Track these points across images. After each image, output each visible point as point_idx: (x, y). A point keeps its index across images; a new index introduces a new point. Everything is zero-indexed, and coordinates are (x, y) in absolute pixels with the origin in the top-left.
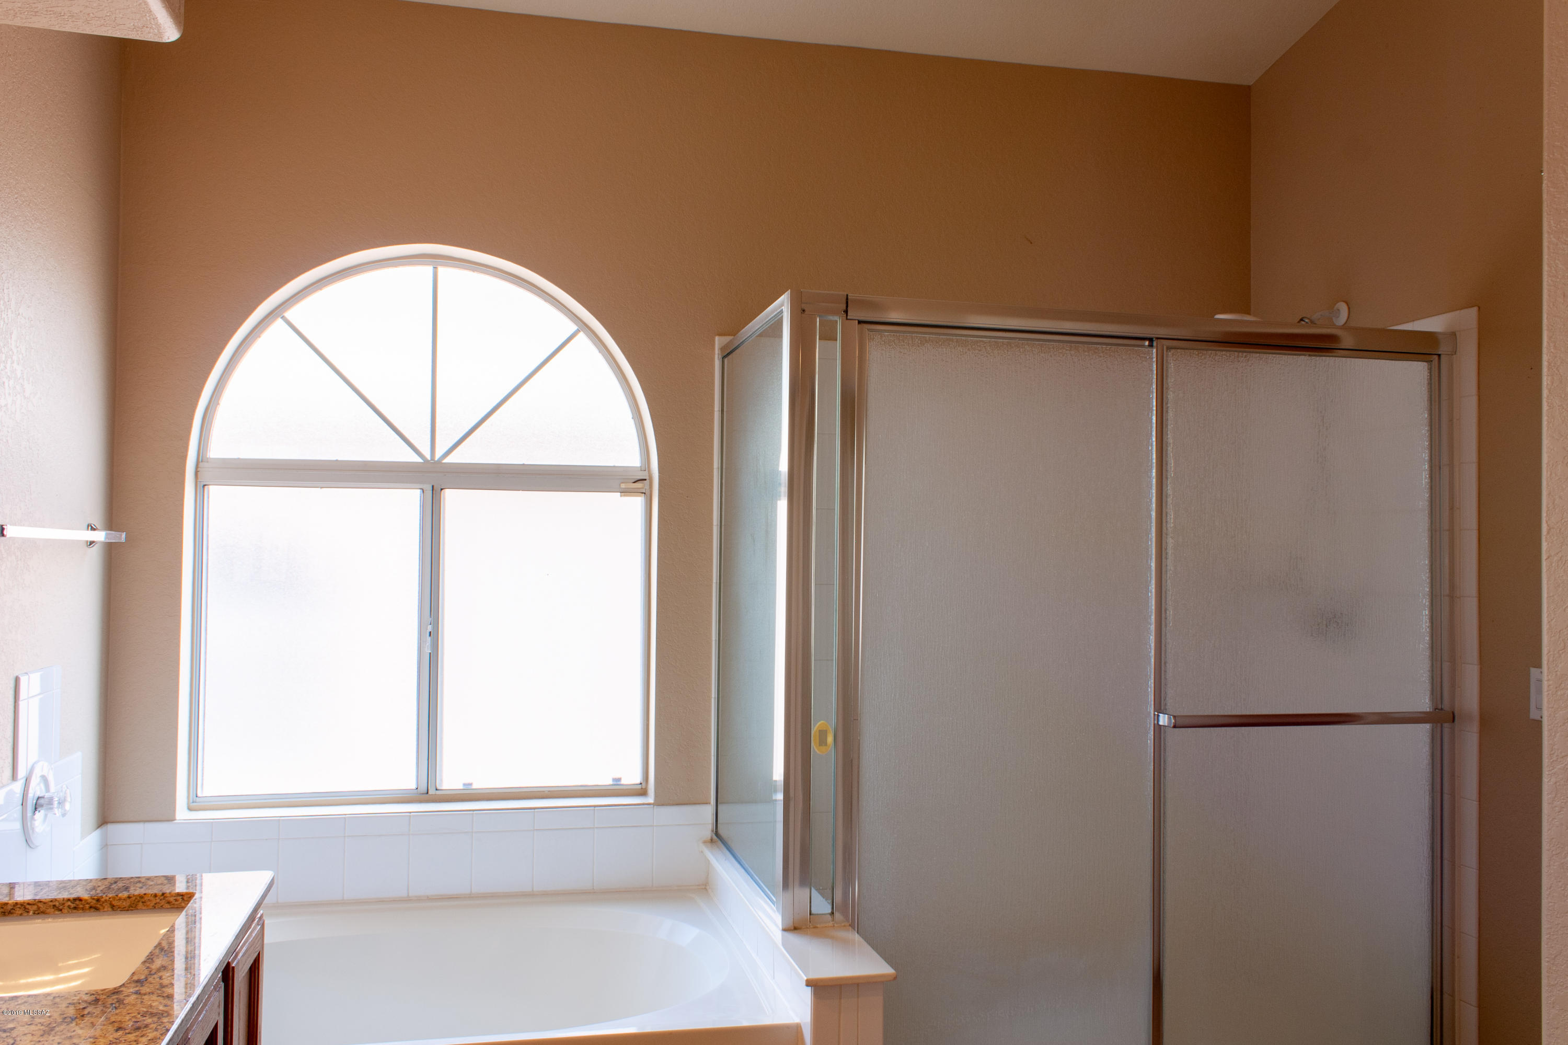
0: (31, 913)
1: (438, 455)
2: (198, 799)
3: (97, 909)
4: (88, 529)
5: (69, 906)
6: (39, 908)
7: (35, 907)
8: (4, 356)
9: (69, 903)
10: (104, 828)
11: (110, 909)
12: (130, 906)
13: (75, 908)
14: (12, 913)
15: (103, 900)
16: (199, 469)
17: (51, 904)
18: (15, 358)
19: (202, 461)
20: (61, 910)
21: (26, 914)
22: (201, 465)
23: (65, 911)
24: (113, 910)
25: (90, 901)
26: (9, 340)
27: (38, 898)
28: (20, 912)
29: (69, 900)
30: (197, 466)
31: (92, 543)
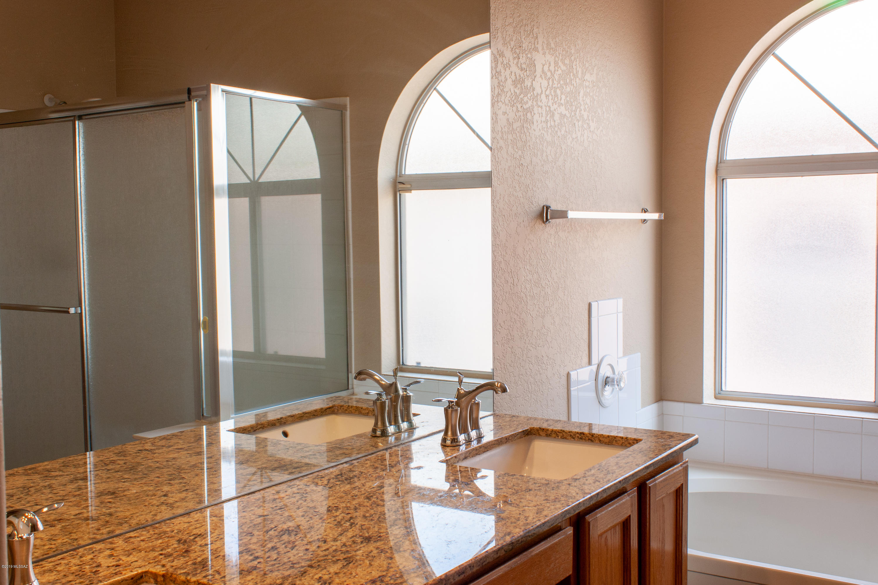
0: (559, 438)
2: (722, 392)
3: (592, 441)
4: (642, 212)
5: (578, 437)
6: (563, 435)
7: (561, 434)
8: (574, 107)
9: (578, 435)
10: (660, 403)
11: (599, 442)
12: (609, 442)
13: (581, 438)
14: (551, 436)
15: (595, 436)
16: (718, 168)
17: (569, 433)
18: (582, 108)
19: (720, 163)
20: (574, 438)
21: (557, 438)
22: (720, 165)
23: (576, 439)
24: (600, 443)
25: (588, 435)
26: (578, 97)
27: (563, 429)
28: (554, 436)
29: (578, 433)
30: (717, 166)
31: (644, 221)
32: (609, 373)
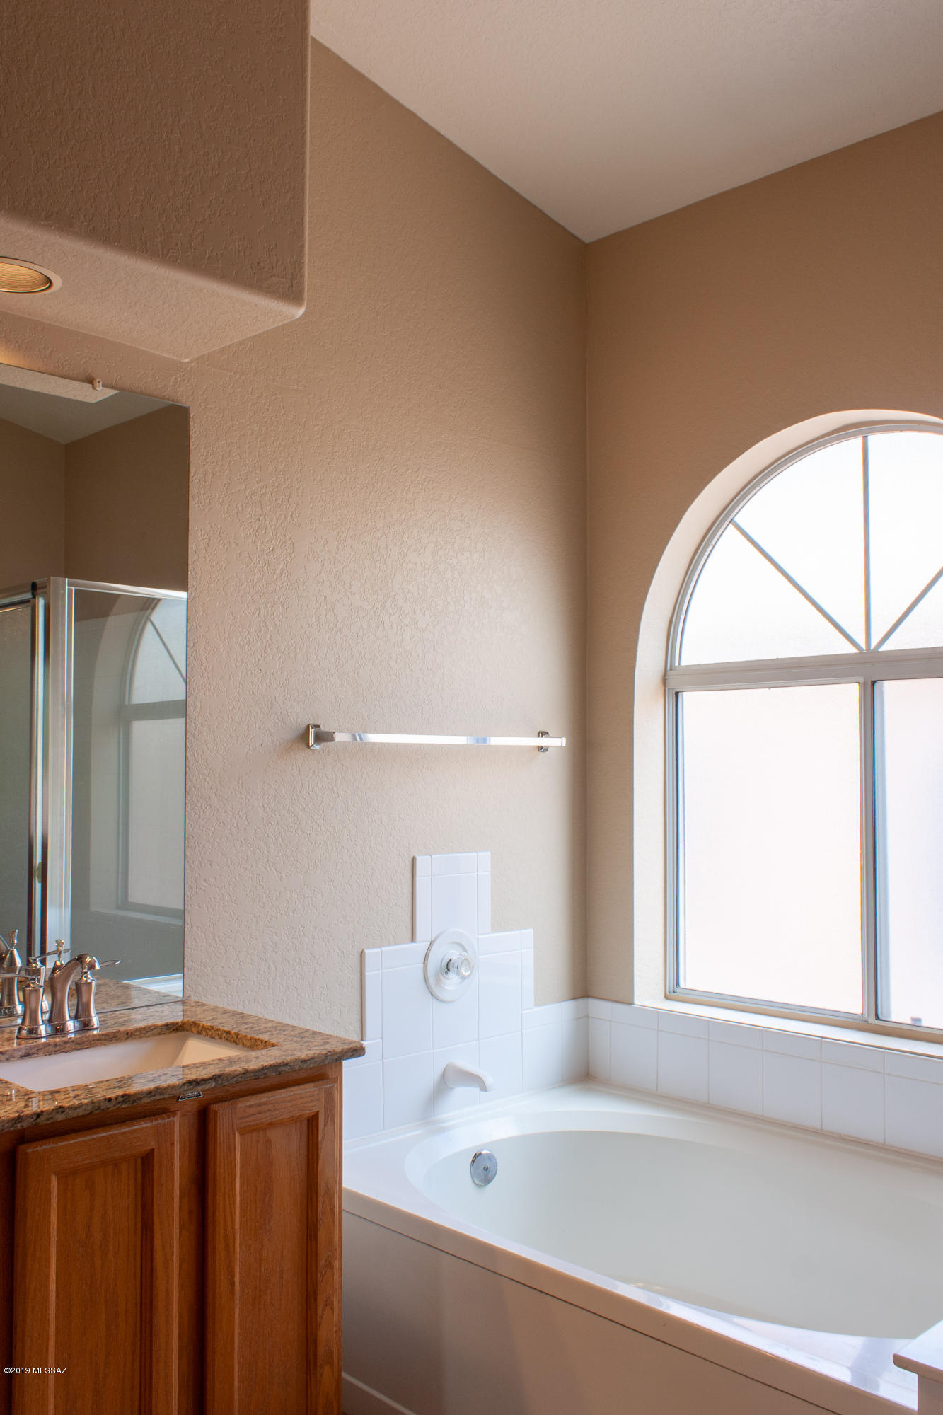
1: (873, 644)
2: (680, 990)
4: (539, 736)
10: (581, 1001)
16: (667, 678)
19: (671, 669)
22: (669, 673)
30: (665, 674)
31: (542, 749)
32: (454, 954)
